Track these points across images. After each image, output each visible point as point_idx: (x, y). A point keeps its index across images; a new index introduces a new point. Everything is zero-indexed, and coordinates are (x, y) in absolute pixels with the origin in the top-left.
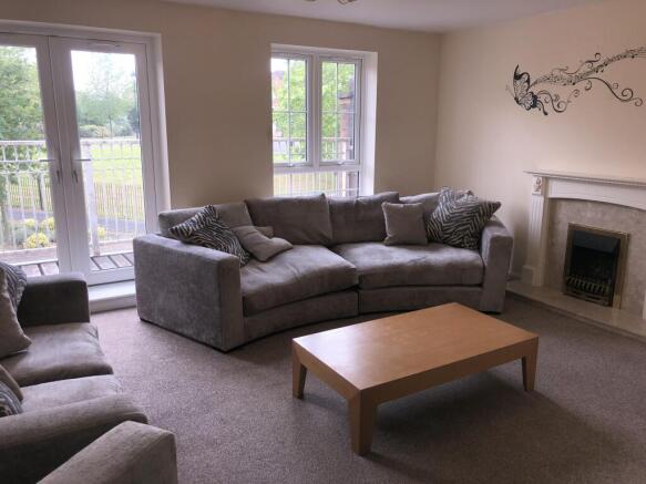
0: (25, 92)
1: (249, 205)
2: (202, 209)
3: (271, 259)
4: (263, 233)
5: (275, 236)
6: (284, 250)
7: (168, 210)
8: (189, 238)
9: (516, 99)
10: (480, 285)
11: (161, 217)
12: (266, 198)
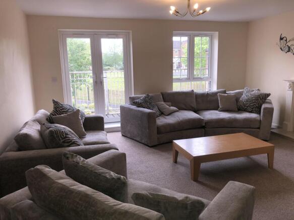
0: (84, 54)
1: (163, 94)
2: (144, 95)
3: (169, 114)
4: (167, 105)
5: (172, 106)
6: (175, 111)
7: (133, 95)
8: (139, 105)
9: (281, 48)
10: (259, 128)
11: (130, 98)
12: (169, 91)
